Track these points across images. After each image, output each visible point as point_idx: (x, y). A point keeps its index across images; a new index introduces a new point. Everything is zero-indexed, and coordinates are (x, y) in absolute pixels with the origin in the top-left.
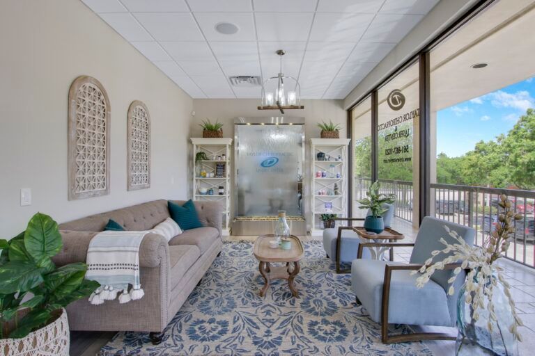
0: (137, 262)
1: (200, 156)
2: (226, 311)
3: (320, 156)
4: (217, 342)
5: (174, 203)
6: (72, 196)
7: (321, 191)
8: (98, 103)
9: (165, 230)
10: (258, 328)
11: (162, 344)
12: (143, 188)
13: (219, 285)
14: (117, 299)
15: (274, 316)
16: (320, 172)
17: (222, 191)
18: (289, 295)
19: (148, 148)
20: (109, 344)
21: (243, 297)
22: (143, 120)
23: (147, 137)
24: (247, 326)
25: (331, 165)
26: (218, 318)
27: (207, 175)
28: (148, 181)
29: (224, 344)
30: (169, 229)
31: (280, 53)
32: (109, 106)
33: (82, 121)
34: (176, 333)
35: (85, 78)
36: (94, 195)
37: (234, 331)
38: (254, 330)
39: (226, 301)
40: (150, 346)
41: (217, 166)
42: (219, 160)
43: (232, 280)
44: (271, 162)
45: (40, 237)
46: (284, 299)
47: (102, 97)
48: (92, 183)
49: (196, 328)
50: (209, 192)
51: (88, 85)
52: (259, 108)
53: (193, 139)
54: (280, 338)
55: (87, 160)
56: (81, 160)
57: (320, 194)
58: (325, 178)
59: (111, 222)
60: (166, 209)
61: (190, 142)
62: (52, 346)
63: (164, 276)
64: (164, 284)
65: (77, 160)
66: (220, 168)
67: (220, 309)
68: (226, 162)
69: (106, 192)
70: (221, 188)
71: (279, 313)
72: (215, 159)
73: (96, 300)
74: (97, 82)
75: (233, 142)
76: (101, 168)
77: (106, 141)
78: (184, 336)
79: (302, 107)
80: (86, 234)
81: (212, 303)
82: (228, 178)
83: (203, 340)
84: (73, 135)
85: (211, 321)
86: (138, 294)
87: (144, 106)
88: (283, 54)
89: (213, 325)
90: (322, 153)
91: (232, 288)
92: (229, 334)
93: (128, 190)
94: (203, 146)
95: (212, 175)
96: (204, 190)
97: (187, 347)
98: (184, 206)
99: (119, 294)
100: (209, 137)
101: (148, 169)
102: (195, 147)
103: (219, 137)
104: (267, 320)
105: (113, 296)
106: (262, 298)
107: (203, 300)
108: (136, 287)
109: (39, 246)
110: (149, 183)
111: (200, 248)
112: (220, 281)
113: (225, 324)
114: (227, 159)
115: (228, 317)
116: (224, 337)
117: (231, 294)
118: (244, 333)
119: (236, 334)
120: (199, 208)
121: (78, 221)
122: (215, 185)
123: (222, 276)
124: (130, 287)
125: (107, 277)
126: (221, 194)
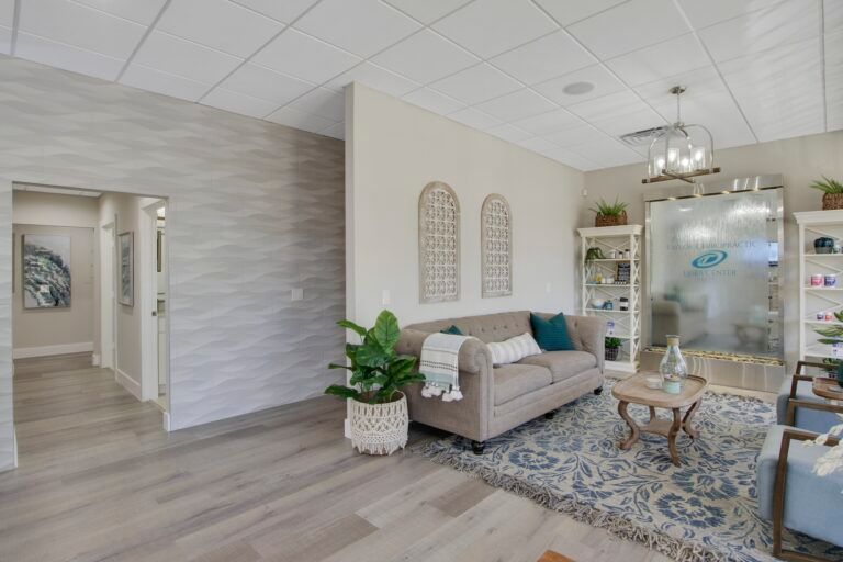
0: (456, 364)
1: (592, 253)
2: (564, 450)
3: (822, 244)
4: (534, 472)
5: (540, 317)
6: (423, 300)
7: (821, 313)
8: (446, 206)
9: (516, 345)
10: (590, 476)
11: (482, 456)
12: (503, 295)
13: (576, 425)
14: (441, 397)
15: (621, 473)
16: (820, 276)
17: (625, 304)
18: (667, 459)
19: (508, 247)
20: (440, 442)
21: (597, 443)
22: (501, 215)
23: (508, 235)
24: (579, 469)
26: (550, 454)
27: (603, 281)
28: (510, 287)
29: (540, 476)
30: (521, 345)
31: (676, 91)
32: (458, 208)
33: (431, 227)
34: (500, 451)
35: (432, 185)
36: (444, 300)
37: (560, 469)
38: (583, 476)
39: (572, 441)
40: (471, 454)
41: (619, 266)
42: (621, 258)
43: (596, 423)
44: (711, 260)
45: (385, 329)
46: (653, 461)
47: (451, 199)
48: (442, 287)
49: (521, 455)
50: (606, 305)
51: (436, 190)
52: (644, 182)
53: (580, 230)
54: (610, 494)
55: (436, 265)
56: (431, 265)
57: (819, 318)
58: (833, 288)
59: (453, 327)
60: (528, 323)
61: (577, 234)
62: (392, 420)
63: (484, 386)
64: (484, 394)
65: (427, 265)
66: (622, 269)
67: (559, 447)
68: (629, 262)
69: (456, 298)
70: (623, 300)
71: (631, 471)
72: (614, 257)
73: (426, 393)
74: (445, 185)
75: (644, 231)
76: (451, 273)
77: (456, 244)
78: (506, 456)
79: (717, 170)
80: (425, 334)
81: (554, 439)
82: (632, 285)
83: (523, 466)
84: (423, 241)
85: (542, 454)
86: (457, 395)
87: (502, 198)
88: (682, 91)
89: (540, 458)
90: (824, 240)
91: (589, 432)
92: (551, 470)
93: (482, 296)
94: (599, 239)
95: (610, 280)
96: (599, 302)
97: (502, 465)
98: (551, 321)
99: (443, 392)
100: (603, 225)
101: (509, 273)
102: (584, 241)
103: (618, 224)
104: (608, 474)
105: (437, 392)
106: (621, 452)
107: (546, 434)
108: (454, 388)
109: (384, 337)
110: (511, 289)
111: (553, 373)
112: (580, 421)
113: (554, 460)
114: (631, 257)
115: (562, 457)
116: (546, 471)
117: (583, 438)
118: (570, 475)
119: (558, 473)
120: (571, 326)
121: (425, 324)
122: (615, 296)
123: (586, 416)
124: (451, 388)
125: (434, 374)
126: (623, 309)
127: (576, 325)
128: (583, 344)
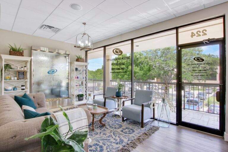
1: (7, 66)
10: (110, 140)
16: (77, 76)
17: (24, 88)
25: (80, 74)
31: (84, 24)
37: (104, 145)
41: (19, 73)
50: (14, 89)
53: (2, 55)
57: (76, 86)
58: (78, 79)
66: (21, 74)
68: (27, 71)
70: (22, 86)
71: (108, 133)
72: (19, 69)
90: (77, 68)
95: (16, 78)
96: (10, 88)
102: (3, 61)
113: (97, 145)
114: (27, 69)
116: (104, 148)
122: (16, 84)
127: (34, 97)
128: (38, 104)
